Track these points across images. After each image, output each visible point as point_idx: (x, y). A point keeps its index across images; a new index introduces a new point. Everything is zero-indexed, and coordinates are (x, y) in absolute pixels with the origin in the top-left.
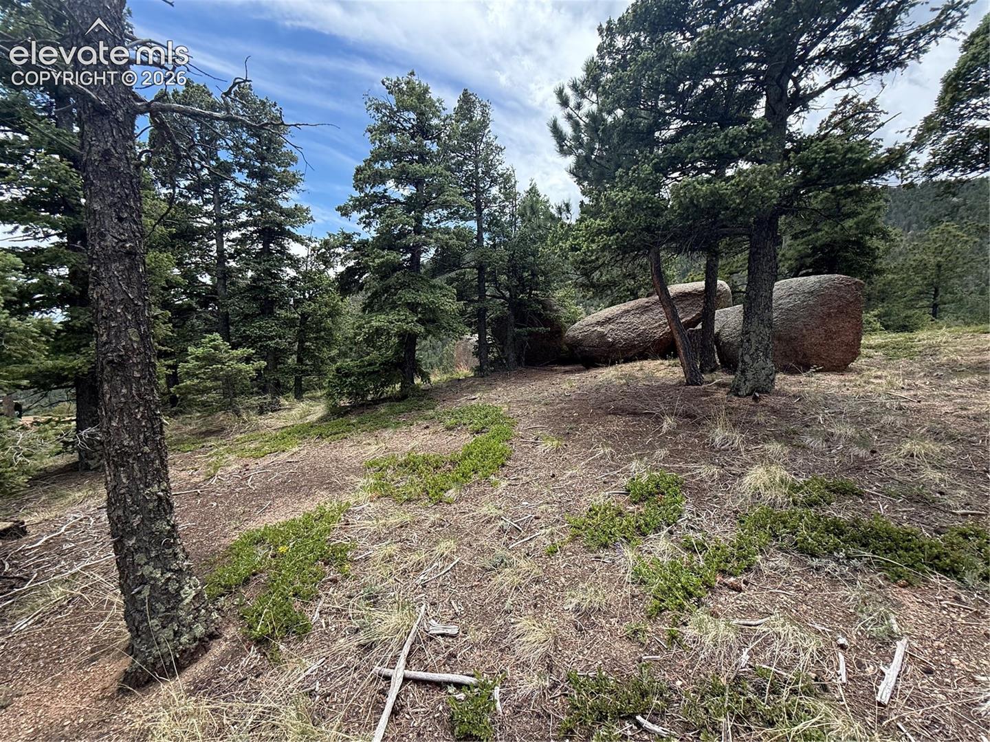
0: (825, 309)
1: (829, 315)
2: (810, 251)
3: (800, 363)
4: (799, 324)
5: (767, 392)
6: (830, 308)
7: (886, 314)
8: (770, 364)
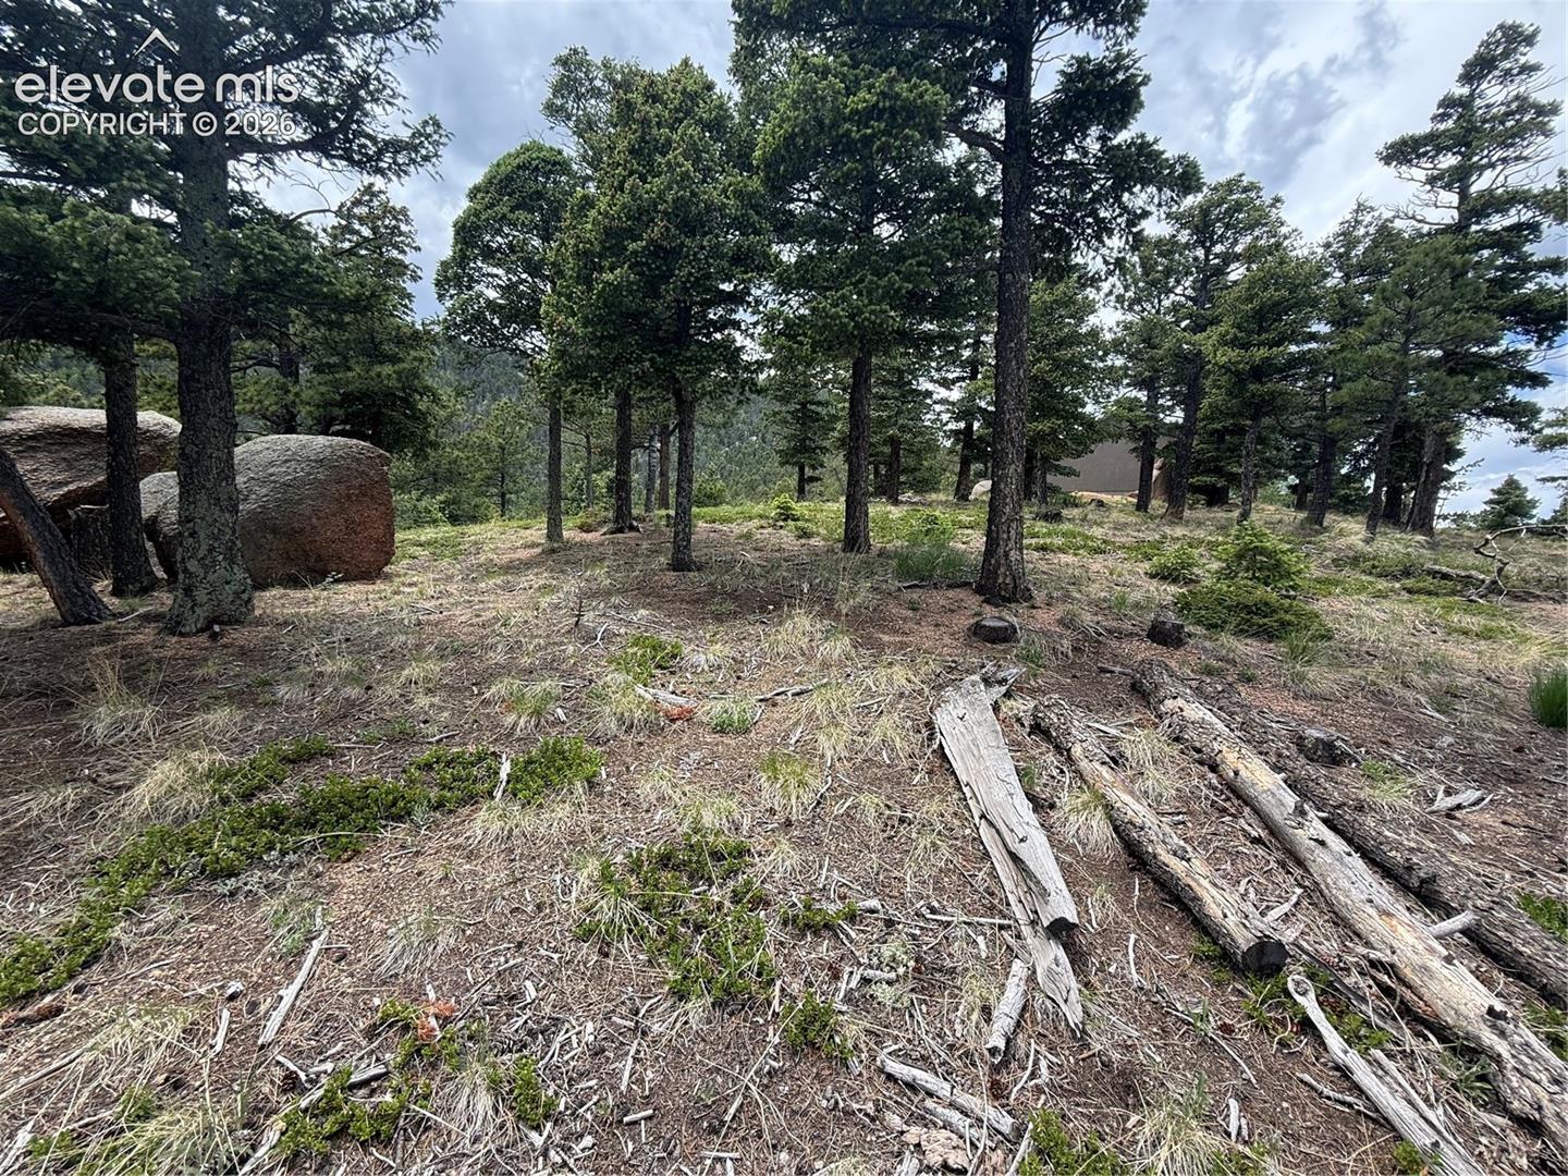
0: (342, 488)
1: (349, 497)
2: (338, 397)
3: (311, 569)
4: (305, 509)
5: (238, 622)
6: (349, 488)
7: (454, 502)
8: (240, 574)
